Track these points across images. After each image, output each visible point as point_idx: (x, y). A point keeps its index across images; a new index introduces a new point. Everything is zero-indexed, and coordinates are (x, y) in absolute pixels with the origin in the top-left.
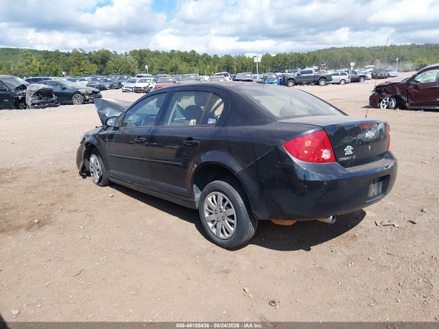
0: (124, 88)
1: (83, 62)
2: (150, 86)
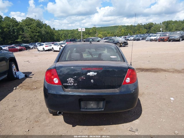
0: (146, 39)
1: (141, 29)
2: (157, 38)
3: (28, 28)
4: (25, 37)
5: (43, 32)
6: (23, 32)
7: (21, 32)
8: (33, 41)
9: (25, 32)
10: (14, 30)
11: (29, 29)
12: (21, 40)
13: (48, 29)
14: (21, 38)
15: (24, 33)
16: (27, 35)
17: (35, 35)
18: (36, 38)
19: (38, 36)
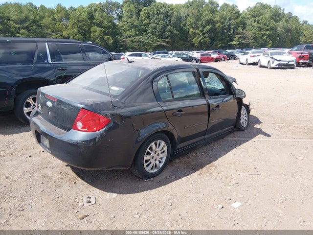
3: (255, 21)
4: (245, 38)
5: (280, 29)
6: (244, 28)
7: (240, 30)
8: (256, 44)
9: (247, 29)
10: (230, 25)
11: (256, 23)
12: (238, 43)
13: (291, 22)
14: (239, 39)
15: (244, 31)
16: (249, 33)
17: (263, 35)
18: (264, 40)
19: (269, 36)
